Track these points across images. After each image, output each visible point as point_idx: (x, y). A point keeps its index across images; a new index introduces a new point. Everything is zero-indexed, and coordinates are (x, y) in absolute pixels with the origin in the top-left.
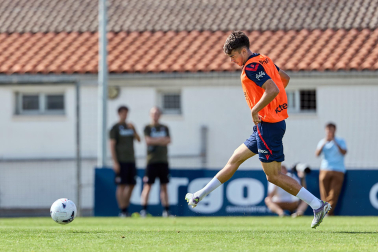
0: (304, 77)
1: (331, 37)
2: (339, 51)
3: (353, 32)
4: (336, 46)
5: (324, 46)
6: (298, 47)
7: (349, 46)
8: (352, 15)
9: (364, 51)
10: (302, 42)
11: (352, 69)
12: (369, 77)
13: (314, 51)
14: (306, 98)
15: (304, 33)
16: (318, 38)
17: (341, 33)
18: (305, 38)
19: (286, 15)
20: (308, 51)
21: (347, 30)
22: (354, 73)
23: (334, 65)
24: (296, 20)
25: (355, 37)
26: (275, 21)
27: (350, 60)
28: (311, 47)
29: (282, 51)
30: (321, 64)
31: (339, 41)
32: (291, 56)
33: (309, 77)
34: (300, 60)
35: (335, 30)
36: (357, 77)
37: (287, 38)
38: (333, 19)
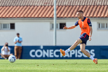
0: (11, 19)
1: (19, 8)
2: (21, 12)
3: (25, 7)
4: (21, 11)
5: (17, 11)
6: (10, 11)
7: (24, 11)
8: (25, 2)
9: (28, 12)
10: (11, 9)
11: (25, 17)
12: (30, 19)
13: (14, 12)
14: (12, 25)
15: (11, 7)
16: (16, 8)
17: (22, 7)
18: (12, 8)
19: (6, 2)
20: (12, 12)
21: (24, 6)
22: (25, 18)
23: (20, 16)
24: (9, 3)
25: (26, 8)
26: (3, 4)
27: (25, 15)
28: (13, 11)
29: (5, 12)
30: (16, 16)
31: (22, 9)
32: (8, 14)
33: (13, 19)
34: (10, 15)
35: (20, 6)
36: (26, 19)
37: (7, 8)
38: (20, 3)
